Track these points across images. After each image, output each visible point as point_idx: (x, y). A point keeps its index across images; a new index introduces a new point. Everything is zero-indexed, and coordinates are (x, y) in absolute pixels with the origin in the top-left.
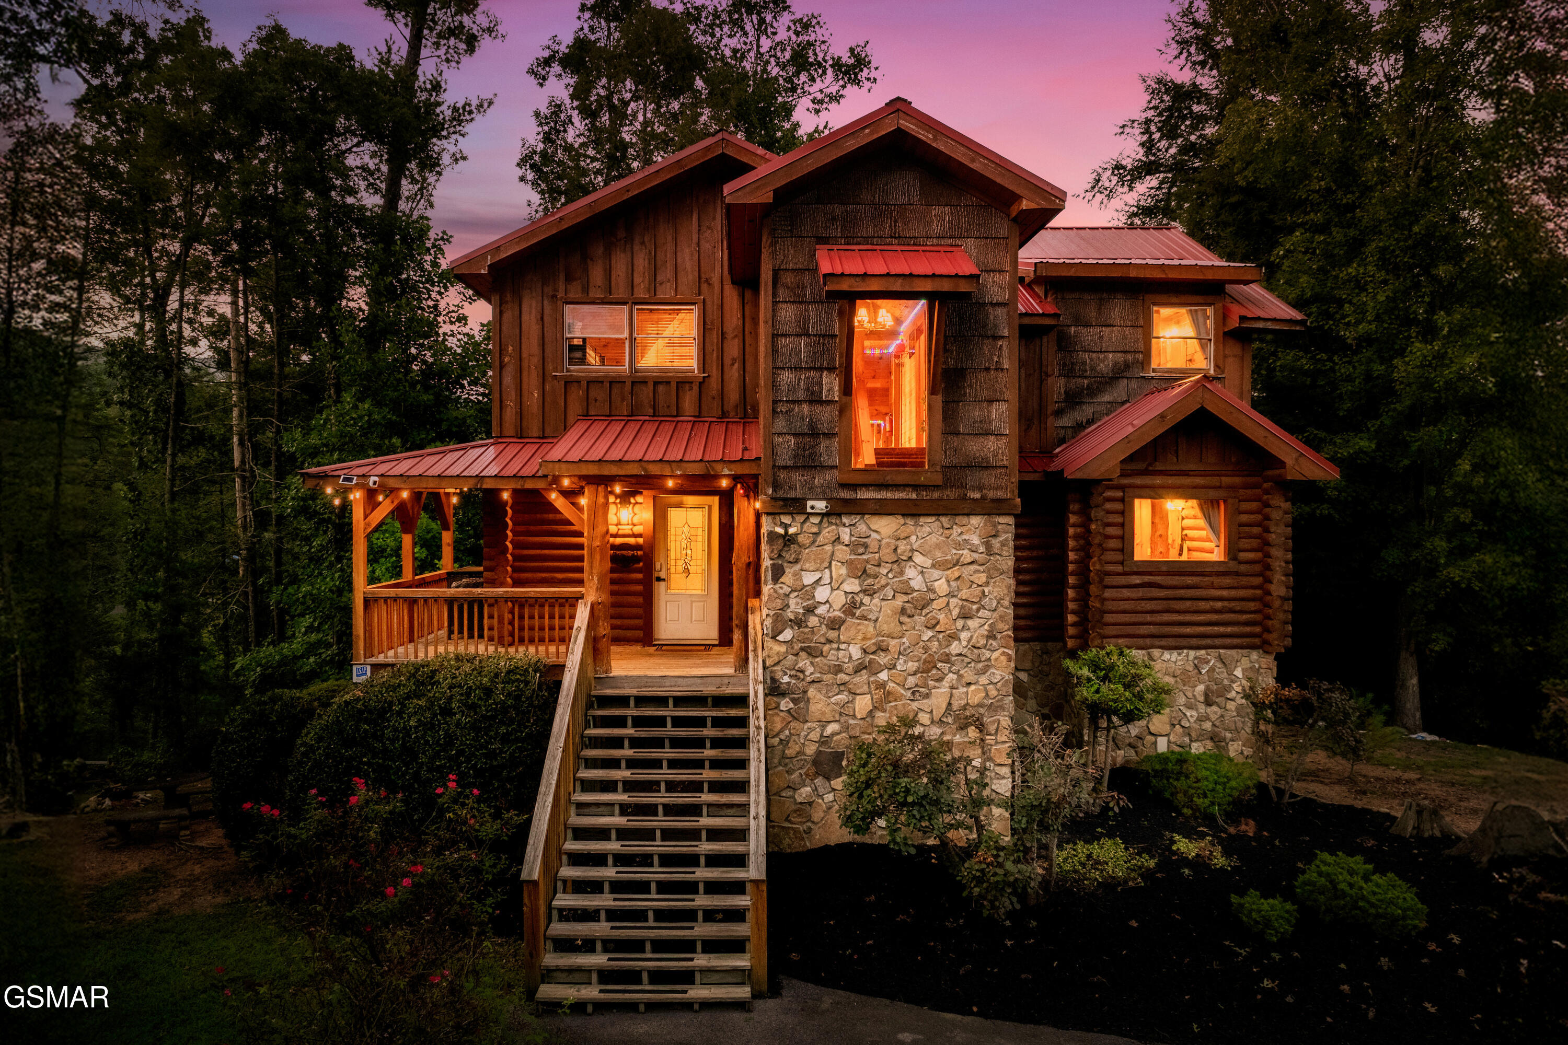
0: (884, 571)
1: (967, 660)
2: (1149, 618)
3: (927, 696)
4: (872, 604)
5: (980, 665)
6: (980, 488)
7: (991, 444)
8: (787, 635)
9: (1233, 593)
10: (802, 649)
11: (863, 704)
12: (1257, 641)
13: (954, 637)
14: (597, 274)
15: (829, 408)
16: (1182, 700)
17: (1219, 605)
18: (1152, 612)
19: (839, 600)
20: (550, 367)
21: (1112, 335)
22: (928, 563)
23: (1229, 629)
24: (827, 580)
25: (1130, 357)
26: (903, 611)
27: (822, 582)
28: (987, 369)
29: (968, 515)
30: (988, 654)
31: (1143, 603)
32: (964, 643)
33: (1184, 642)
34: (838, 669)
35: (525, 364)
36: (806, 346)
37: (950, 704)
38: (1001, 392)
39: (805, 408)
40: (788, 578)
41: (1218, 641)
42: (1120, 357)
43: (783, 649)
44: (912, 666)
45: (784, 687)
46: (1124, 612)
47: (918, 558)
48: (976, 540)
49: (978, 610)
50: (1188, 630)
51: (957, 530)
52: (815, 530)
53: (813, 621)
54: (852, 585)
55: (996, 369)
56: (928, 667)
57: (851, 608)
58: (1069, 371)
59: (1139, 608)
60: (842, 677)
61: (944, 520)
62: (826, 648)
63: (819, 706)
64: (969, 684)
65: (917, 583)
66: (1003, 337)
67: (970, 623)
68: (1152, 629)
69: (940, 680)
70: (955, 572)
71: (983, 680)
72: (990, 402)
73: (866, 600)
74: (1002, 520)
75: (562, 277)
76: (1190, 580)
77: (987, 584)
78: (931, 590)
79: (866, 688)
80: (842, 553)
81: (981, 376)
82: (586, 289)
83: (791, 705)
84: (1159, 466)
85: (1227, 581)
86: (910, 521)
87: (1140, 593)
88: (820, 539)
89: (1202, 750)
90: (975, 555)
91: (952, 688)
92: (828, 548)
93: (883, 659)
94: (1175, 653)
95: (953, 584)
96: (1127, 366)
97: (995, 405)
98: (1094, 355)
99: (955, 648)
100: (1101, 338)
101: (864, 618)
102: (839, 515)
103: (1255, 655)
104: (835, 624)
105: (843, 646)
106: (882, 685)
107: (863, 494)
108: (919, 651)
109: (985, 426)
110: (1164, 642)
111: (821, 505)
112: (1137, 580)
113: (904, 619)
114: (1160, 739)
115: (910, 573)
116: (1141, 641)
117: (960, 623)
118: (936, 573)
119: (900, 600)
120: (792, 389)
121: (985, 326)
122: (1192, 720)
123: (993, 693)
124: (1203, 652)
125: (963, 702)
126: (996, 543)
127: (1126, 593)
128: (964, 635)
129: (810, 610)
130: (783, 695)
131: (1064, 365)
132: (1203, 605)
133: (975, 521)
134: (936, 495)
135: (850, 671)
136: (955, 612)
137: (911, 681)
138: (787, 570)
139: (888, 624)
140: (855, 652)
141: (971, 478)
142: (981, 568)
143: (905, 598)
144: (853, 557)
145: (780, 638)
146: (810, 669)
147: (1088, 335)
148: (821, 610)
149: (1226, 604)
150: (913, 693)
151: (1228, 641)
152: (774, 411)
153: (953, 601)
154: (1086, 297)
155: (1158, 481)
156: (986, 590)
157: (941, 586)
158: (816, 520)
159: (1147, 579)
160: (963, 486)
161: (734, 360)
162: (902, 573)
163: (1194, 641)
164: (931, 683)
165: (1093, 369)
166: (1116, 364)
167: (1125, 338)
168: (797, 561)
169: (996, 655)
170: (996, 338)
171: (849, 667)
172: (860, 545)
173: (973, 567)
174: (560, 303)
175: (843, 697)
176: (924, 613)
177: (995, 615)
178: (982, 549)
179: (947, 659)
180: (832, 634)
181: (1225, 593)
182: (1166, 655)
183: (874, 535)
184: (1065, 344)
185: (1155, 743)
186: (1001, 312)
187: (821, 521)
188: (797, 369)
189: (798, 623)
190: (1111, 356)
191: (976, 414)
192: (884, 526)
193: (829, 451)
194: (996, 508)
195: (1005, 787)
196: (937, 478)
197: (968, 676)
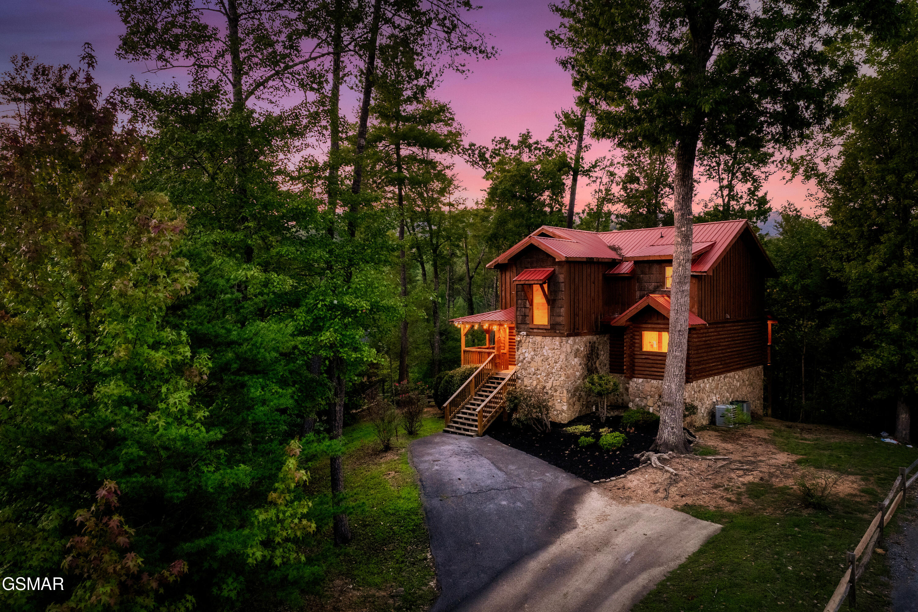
0: (539, 350)
1: (556, 374)
2: (647, 369)
3: (548, 382)
4: (537, 358)
5: (559, 376)
6: (559, 330)
7: (561, 318)
8: (520, 364)
10: (523, 368)
11: (535, 383)
13: (553, 368)
15: (529, 310)
18: (648, 367)
19: (530, 357)
21: (653, 277)
22: (548, 348)
25: (659, 284)
26: (543, 360)
27: (527, 352)
28: (560, 299)
29: (556, 337)
30: (560, 373)
31: (646, 364)
32: (556, 370)
33: (657, 377)
34: (530, 374)
35: (507, 290)
37: (553, 385)
38: (563, 305)
39: (523, 308)
40: (520, 351)
42: (656, 284)
44: (545, 374)
45: (519, 377)
46: (641, 367)
48: (557, 343)
49: (559, 361)
51: (554, 340)
52: (525, 339)
53: (525, 361)
54: (532, 353)
55: (562, 298)
56: (548, 375)
57: (532, 359)
58: (641, 289)
59: (645, 366)
60: (531, 376)
61: (551, 338)
62: (527, 368)
63: (526, 383)
65: (545, 354)
67: (557, 364)
68: (648, 373)
70: (554, 351)
71: (560, 380)
73: (535, 357)
74: (564, 338)
78: (548, 355)
79: (535, 379)
80: (530, 345)
81: (559, 301)
83: (521, 382)
84: (649, 321)
86: (544, 338)
87: (645, 361)
88: (526, 341)
90: (558, 347)
91: (553, 381)
92: (528, 344)
93: (538, 372)
94: (655, 381)
95: (553, 354)
97: (562, 308)
98: (648, 284)
100: (650, 278)
101: (535, 362)
102: (529, 336)
104: (530, 363)
105: (531, 368)
106: (538, 379)
107: (535, 331)
108: (546, 371)
109: (560, 314)
110: (651, 377)
111: (525, 333)
112: (644, 357)
113: (543, 362)
115: (544, 351)
117: (555, 364)
118: (549, 351)
119: (542, 357)
120: (521, 304)
121: (560, 288)
123: (562, 383)
125: (555, 385)
126: (562, 344)
127: (641, 361)
128: (556, 368)
129: (524, 359)
131: (639, 287)
133: (558, 338)
134: (549, 331)
136: (554, 362)
137: (545, 378)
138: (520, 349)
139: (540, 364)
140: (533, 370)
141: (557, 327)
144: (533, 346)
146: (524, 373)
147: (646, 277)
148: (526, 359)
150: (545, 381)
153: (553, 359)
154: (646, 265)
155: (650, 326)
156: (560, 356)
157: (550, 355)
158: (525, 337)
159: (647, 357)
160: (556, 329)
164: (549, 379)
165: (648, 288)
166: (655, 286)
167: (657, 278)
168: (522, 347)
170: (562, 291)
171: (532, 374)
172: (534, 343)
173: (557, 350)
175: (531, 381)
176: (547, 361)
179: (552, 373)
180: (529, 365)
182: (652, 381)
183: (537, 341)
184: (639, 280)
185: (649, 409)
186: (563, 284)
188: (521, 299)
190: (653, 284)
191: (558, 311)
192: (539, 339)
193: (528, 320)
194: (561, 335)
195: (565, 408)
196: (549, 327)
197: (557, 378)
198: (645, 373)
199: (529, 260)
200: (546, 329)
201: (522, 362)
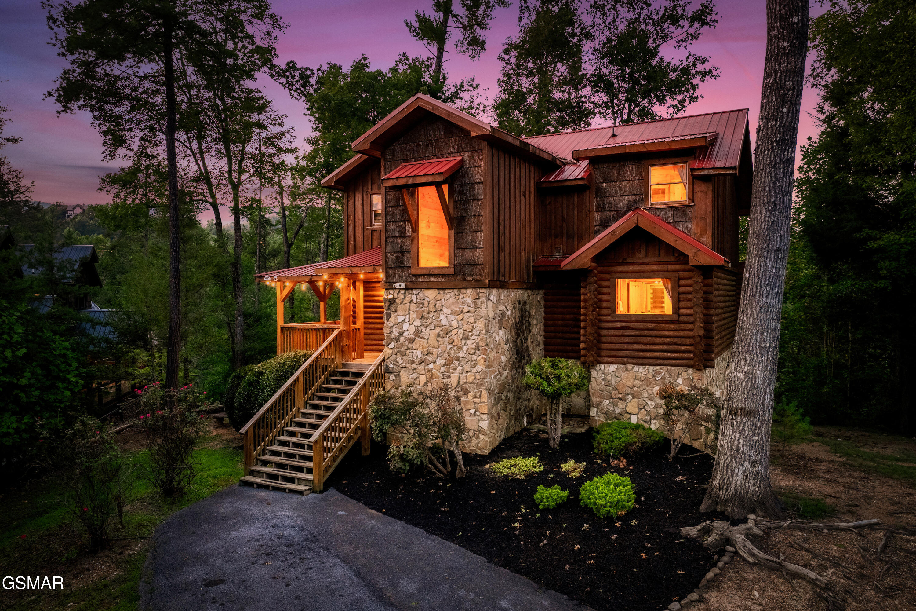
0: (431, 316)
1: (467, 360)
3: (450, 377)
4: (426, 332)
5: (473, 363)
6: (472, 275)
7: (477, 253)
8: (392, 345)
9: (676, 333)
10: (398, 352)
11: (423, 379)
12: (691, 362)
13: (461, 348)
15: (408, 239)
16: (645, 395)
17: (668, 340)
19: (412, 329)
20: (366, 224)
21: (626, 186)
22: (449, 312)
23: (674, 355)
24: (407, 320)
25: (637, 197)
26: (439, 335)
28: (475, 216)
29: (466, 288)
30: (475, 357)
31: (622, 338)
32: (465, 352)
33: (646, 361)
34: (413, 362)
35: (357, 224)
36: (400, 210)
37: (459, 382)
38: (481, 227)
39: (399, 240)
40: (392, 319)
41: (666, 362)
42: (632, 198)
43: (391, 351)
44: (443, 362)
45: (391, 369)
47: (444, 309)
48: (469, 301)
49: (471, 336)
50: (649, 354)
51: (461, 296)
52: (402, 296)
53: (402, 339)
54: (418, 323)
55: (479, 215)
56: (449, 363)
57: (418, 333)
59: (620, 341)
60: (414, 366)
61: (455, 291)
62: (408, 352)
63: (405, 379)
64: (467, 372)
65: (444, 322)
66: (481, 199)
67: (468, 342)
68: (628, 353)
69: (455, 369)
70: (461, 317)
71: (474, 370)
72: (476, 232)
73: (424, 329)
74: (482, 291)
77: (475, 322)
78: (450, 325)
79: (423, 372)
80: (413, 307)
81: (473, 218)
83: (394, 378)
85: (672, 326)
86: (442, 292)
87: (621, 332)
88: (405, 301)
89: (658, 425)
90: (470, 308)
91: (460, 373)
92: (408, 305)
93: (430, 358)
94: (642, 367)
95: (460, 322)
96: (635, 202)
97: (478, 233)
98: (616, 198)
99: (461, 354)
100: (620, 188)
101: (423, 338)
102: (412, 289)
103: (690, 371)
104: (412, 341)
105: (415, 351)
106: (430, 371)
107: (423, 279)
108: (446, 355)
109: (474, 244)
110: (634, 361)
111: (403, 285)
112: (619, 325)
113: (439, 339)
114: (632, 416)
115: (442, 317)
116: (621, 360)
117: (463, 342)
118: (452, 317)
119: (438, 329)
120: (394, 230)
121: (473, 195)
122: (651, 407)
123: (478, 377)
124: (658, 367)
125: (465, 381)
126: (479, 302)
127: (613, 332)
128: (465, 348)
129: (401, 334)
130: (391, 373)
131: (600, 205)
132: (657, 340)
133: (469, 291)
134: (452, 279)
135: (417, 363)
136: (461, 336)
137: (443, 369)
138: (392, 315)
139: (433, 341)
140: (420, 355)
141: (468, 270)
142: (472, 315)
143: (440, 329)
144: (418, 309)
145: (389, 346)
146: (401, 362)
147: (613, 187)
148: (406, 334)
149: (672, 340)
150: (443, 375)
151: (673, 362)
152: (386, 241)
153: (460, 331)
154: (612, 165)
155: (631, 268)
156: (475, 325)
157: (455, 324)
158: (402, 292)
159: (624, 324)
160: (465, 274)
162: (438, 317)
163: (652, 361)
164: (451, 371)
165: (616, 206)
166: (629, 202)
167: (634, 187)
168: (396, 311)
169: (480, 357)
170: (478, 200)
171: (417, 361)
172: (421, 303)
173: (469, 314)
174: (369, 195)
175: (415, 375)
176: (448, 336)
177: (479, 338)
178: (472, 305)
179: (458, 359)
180: (410, 346)
181: (671, 333)
182: (636, 368)
183: (427, 299)
184: (600, 193)
185: (630, 418)
186: (481, 187)
187: (405, 293)
188: (395, 222)
190: (626, 198)
191: (470, 238)
192: (431, 294)
193: (408, 259)
194: (478, 285)
195: (485, 425)
196: (452, 271)
197: (467, 368)
198: (622, 353)
199: (411, 146)
200: (444, 275)
201: (397, 340)
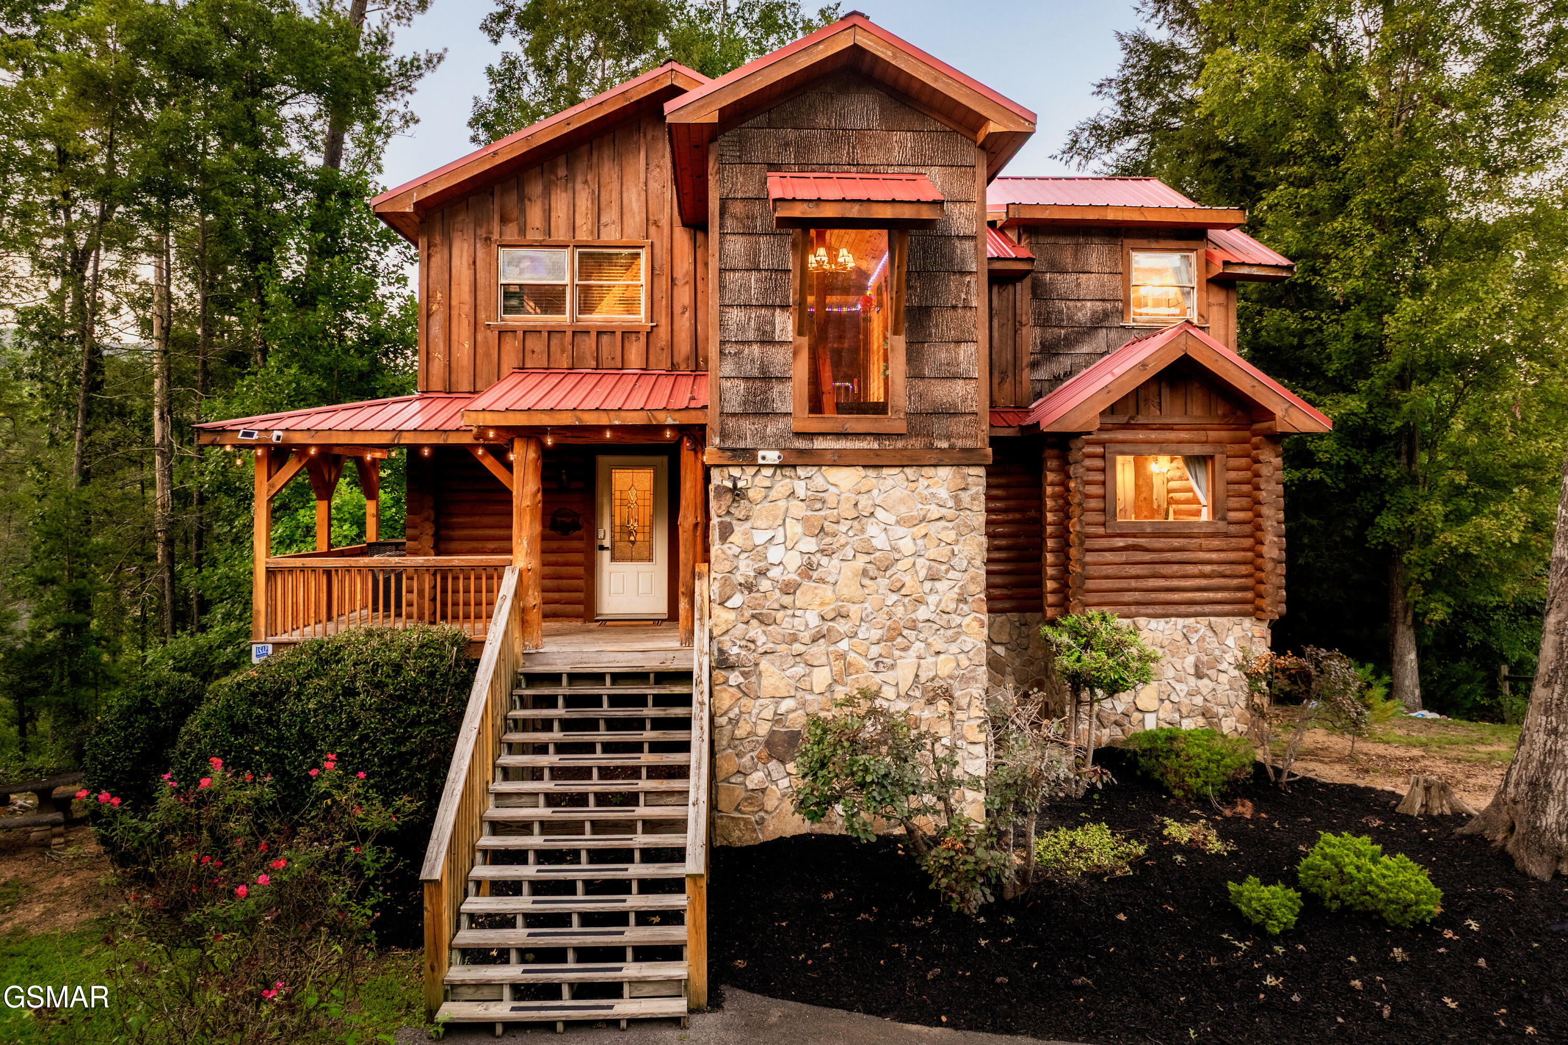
0: (844, 529)
1: (935, 626)
2: (1133, 583)
3: (892, 667)
4: (830, 566)
5: (950, 633)
6: (948, 437)
7: (960, 388)
8: (737, 600)
9: (1223, 556)
10: (753, 616)
11: (821, 678)
12: (1249, 607)
13: (921, 601)
14: (535, 215)
15: (782, 350)
16: (1170, 673)
17: (1208, 569)
18: (1137, 577)
19: (794, 561)
20: (482, 315)
21: (1089, 283)
22: (892, 519)
23: (1220, 595)
24: (780, 538)
25: (1109, 306)
26: (865, 573)
27: (776, 541)
28: (954, 307)
29: (935, 466)
30: (957, 620)
31: (1127, 568)
32: (933, 608)
33: (1171, 609)
34: (794, 639)
35: (455, 313)
36: (756, 281)
37: (917, 676)
38: (971, 333)
39: (756, 349)
40: (736, 538)
41: (1207, 609)
42: (1099, 306)
43: (732, 616)
44: (875, 634)
45: (732, 659)
46: (1107, 577)
47: (880, 513)
48: (944, 494)
49: (947, 571)
50: (1176, 596)
51: (923, 482)
52: (767, 483)
53: (765, 585)
54: (810, 544)
55: (964, 307)
56: (893, 634)
57: (808, 569)
58: (1044, 321)
59: (1123, 574)
60: (797, 647)
61: (908, 470)
62: (780, 615)
63: (772, 680)
64: (938, 653)
65: (880, 541)
66: (971, 273)
67: (938, 585)
68: (1137, 596)
69: (905, 649)
70: (922, 529)
71: (954, 648)
72: (958, 342)
73: (824, 561)
74: (973, 471)
75: (497, 218)
76: (1176, 542)
77: (957, 542)
78: (895, 549)
79: (824, 660)
80: (799, 510)
81: (949, 314)
82: (523, 231)
83: (741, 680)
84: (1141, 420)
85: (1216, 543)
86: (871, 473)
87: (1123, 556)
88: (773, 494)
89: (1193, 727)
90: (943, 511)
91: (920, 658)
92: (782, 504)
93: (842, 626)
94: (1162, 621)
95: (920, 542)
96: (1106, 315)
97: (963, 346)
98: (1071, 304)
99: (922, 613)
100: (1078, 285)
101: (822, 581)
102: (794, 467)
103: (1247, 622)
104: (789, 589)
105: (798, 613)
106: (842, 656)
107: (820, 444)
108: (882, 618)
109: (953, 369)
110: (1150, 610)
111: (773, 456)
112: (1120, 542)
113: (866, 582)
114: (1147, 716)
115: (872, 529)
116: (1125, 609)
117: (928, 585)
118: (901, 531)
119: (862, 560)
120: (742, 328)
121: (951, 260)
122: (1182, 694)
123: (965, 662)
124: (1192, 620)
125: (932, 674)
126: (965, 497)
127: (1109, 557)
128: (932, 599)
129: (762, 573)
130: (732, 667)
131: (1040, 314)
132: (1190, 569)
133: (944, 473)
134: (900, 444)
135: (807, 640)
136: (922, 574)
137: (875, 651)
138: (736, 528)
139: (850, 587)
140: (813, 620)
141: (938, 426)
142: (950, 525)
143: (867, 558)
144: (809, 513)
145: (728, 604)
146: (761, 639)
147: (1064, 282)
148: (774, 573)
149: (1215, 567)
150: (877, 664)
151: (1219, 608)
152: (721, 353)
153: (920, 562)
154: (1062, 241)
155: (1141, 435)
156: (956, 549)
157: (907, 546)
158: (768, 472)
159: (1130, 541)
160: (930, 435)
161: (685, 309)
162: (863, 530)
163: (1182, 609)
164: (897, 653)
165: (1070, 318)
166: (1094, 313)
167: (1103, 286)
168: (747, 518)
169: (967, 620)
170: (963, 273)
171: (806, 636)
172: (817, 500)
173: (943, 523)
174: (494, 246)
175: (800, 670)
176: (888, 573)
177: (967, 576)
178: (951, 503)
179: (913, 625)
180: (787, 600)
181: (1214, 556)
182: (1154, 623)
183: (832, 489)
184: (1040, 292)
185: (1143, 720)
186: (968, 245)
187: (774, 474)
188: (747, 306)
189: (749, 587)
190: (1089, 304)
191: (943, 356)
192: (843, 479)
193: (781, 396)
195: (978, 767)
196: (900, 426)
197: (938, 645)
198: (1127, 596)
